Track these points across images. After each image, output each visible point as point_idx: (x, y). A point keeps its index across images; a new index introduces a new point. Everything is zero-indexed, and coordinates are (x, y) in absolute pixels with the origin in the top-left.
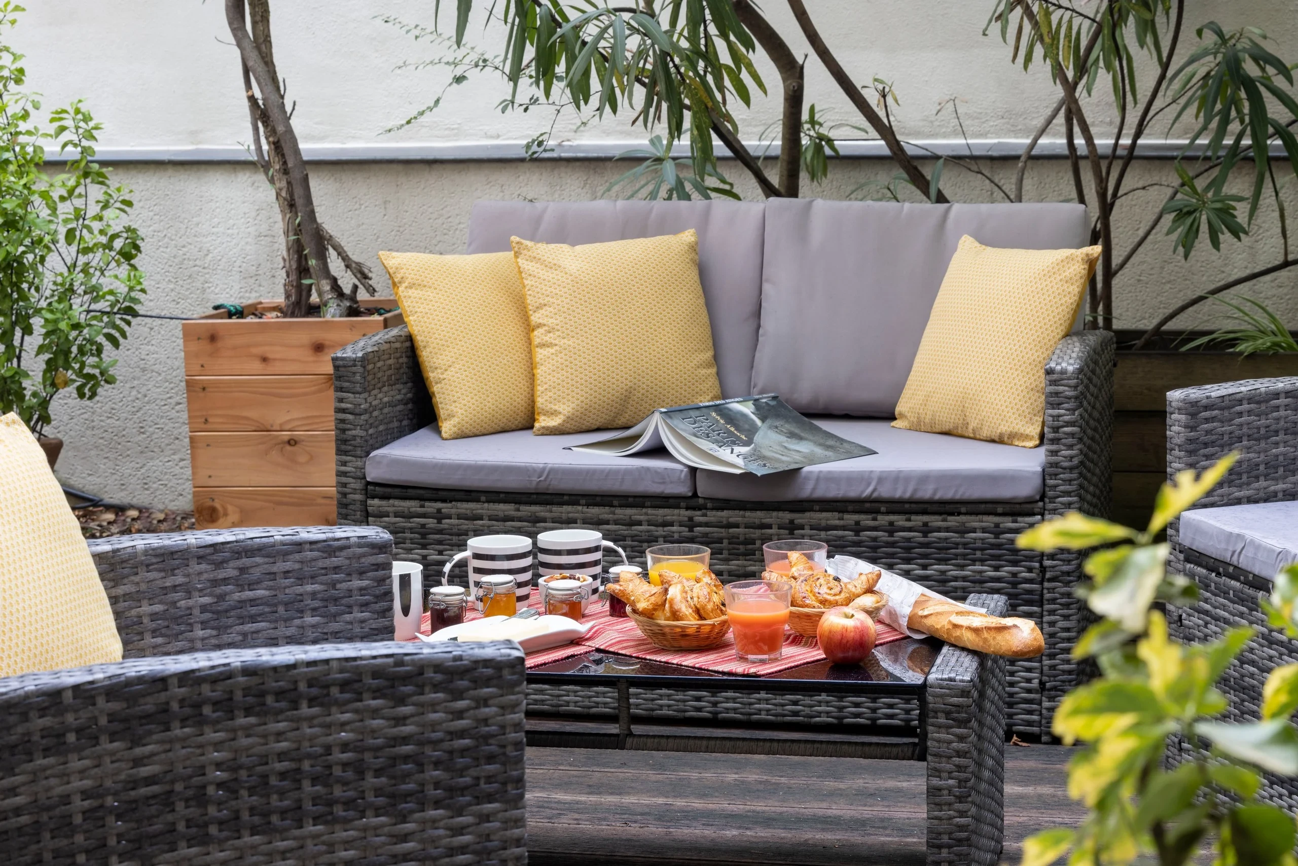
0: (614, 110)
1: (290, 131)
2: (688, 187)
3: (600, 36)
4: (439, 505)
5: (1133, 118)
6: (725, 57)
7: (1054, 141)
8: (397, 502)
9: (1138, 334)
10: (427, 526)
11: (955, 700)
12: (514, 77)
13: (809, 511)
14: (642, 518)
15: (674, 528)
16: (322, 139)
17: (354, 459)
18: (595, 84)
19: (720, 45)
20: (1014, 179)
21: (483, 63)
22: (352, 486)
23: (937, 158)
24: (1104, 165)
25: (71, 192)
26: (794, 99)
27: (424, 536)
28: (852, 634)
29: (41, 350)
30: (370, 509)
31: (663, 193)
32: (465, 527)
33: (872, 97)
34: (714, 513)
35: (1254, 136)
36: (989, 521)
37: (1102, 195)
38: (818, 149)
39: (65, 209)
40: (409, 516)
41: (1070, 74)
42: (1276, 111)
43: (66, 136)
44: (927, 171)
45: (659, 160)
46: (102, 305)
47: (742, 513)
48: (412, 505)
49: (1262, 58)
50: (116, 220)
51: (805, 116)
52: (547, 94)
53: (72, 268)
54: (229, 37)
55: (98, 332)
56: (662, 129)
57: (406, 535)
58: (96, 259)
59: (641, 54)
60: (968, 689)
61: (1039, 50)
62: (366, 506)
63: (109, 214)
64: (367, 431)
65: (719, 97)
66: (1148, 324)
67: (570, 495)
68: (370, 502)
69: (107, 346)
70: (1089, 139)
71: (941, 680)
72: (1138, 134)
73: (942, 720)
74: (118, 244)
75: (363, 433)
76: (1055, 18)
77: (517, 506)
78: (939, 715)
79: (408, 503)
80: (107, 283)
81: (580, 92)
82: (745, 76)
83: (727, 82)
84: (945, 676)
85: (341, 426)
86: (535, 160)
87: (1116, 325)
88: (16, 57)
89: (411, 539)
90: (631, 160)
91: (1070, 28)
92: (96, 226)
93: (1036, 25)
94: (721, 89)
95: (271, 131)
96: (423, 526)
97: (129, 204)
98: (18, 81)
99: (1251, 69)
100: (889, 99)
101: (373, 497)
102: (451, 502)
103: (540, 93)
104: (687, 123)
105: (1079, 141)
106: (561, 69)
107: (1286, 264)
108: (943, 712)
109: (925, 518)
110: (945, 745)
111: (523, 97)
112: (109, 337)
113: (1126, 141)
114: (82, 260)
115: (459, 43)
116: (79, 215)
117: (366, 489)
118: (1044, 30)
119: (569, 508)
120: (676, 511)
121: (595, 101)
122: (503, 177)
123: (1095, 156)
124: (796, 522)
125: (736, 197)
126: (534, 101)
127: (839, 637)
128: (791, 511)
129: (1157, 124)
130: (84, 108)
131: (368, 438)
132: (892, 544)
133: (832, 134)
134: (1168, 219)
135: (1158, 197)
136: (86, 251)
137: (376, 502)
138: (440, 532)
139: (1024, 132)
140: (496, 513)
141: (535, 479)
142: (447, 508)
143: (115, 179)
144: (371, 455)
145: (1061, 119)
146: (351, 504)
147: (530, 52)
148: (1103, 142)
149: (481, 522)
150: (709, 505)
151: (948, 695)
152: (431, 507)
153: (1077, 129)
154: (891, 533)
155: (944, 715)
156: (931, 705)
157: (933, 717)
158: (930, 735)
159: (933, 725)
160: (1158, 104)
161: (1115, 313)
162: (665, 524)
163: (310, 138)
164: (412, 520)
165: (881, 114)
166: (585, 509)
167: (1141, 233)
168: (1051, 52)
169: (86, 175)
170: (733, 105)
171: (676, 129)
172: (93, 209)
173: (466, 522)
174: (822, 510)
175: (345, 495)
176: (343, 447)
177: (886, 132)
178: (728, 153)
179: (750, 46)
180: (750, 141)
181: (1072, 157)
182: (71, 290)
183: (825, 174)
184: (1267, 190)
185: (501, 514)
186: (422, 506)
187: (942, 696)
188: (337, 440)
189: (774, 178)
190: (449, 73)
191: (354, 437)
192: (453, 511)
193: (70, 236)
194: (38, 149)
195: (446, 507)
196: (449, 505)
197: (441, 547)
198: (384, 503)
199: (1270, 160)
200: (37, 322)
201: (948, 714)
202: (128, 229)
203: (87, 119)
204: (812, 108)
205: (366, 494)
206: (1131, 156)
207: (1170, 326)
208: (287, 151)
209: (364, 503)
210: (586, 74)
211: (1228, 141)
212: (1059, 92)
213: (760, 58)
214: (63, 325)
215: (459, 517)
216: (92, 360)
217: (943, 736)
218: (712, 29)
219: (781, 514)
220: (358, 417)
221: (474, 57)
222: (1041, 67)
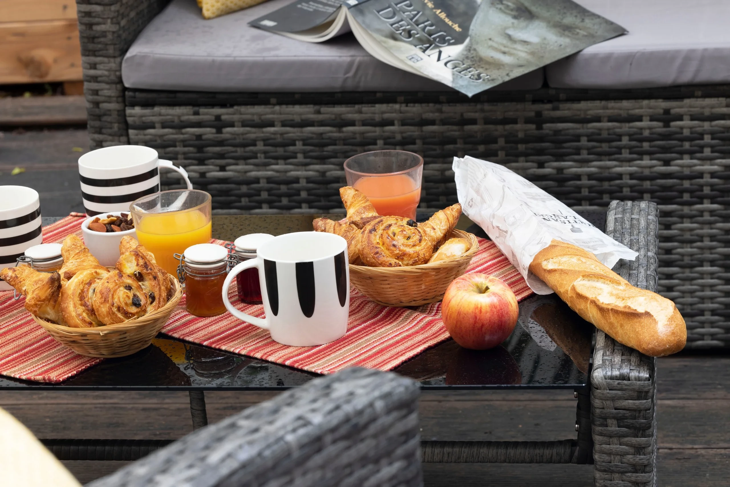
4: (217, 111)
8: (164, 110)
10: (204, 137)
11: (630, 403)
13: (689, 97)
14: (476, 115)
15: (518, 126)
17: (106, 60)
22: (106, 93)
27: (200, 149)
28: (488, 315)
30: (130, 120)
32: (253, 136)
34: (568, 105)
40: (181, 126)
47: (604, 103)
48: (183, 113)
57: (178, 149)
60: (646, 389)
62: (125, 116)
64: (119, 23)
67: (383, 92)
68: (129, 111)
71: (612, 378)
73: (613, 427)
75: (114, 28)
77: (317, 107)
78: (609, 421)
79: (177, 111)
84: (616, 373)
85: (86, 20)
89: (184, 153)
96: (199, 137)
101: (133, 105)
102: (232, 106)
108: (614, 418)
110: (618, 458)
117: (124, 96)
119: (383, 107)
120: (520, 106)
124: (673, 111)
127: (472, 321)
128: (667, 98)
131: (121, 32)
137: (137, 110)
138: (221, 143)
140: (290, 117)
141: (341, 76)
142: (228, 114)
144: (128, 55)
146: (105, 115)
149: (272, 129)
150: (562, 96)
151: (620, 398)
152: (208, 114)
155: (615, 422)
156: (598, 411)
157: (602, 425)
158: (597, 447)
159: (601, 434)
162: (505, 121)
164: (184, 130)
166: (404, 108)
173: (253, 130)
174: (705, 96)
175: (97, 104)
176: (91, 46)
185: (297, 119)
186: (196, 113)
187: (613, 399)
188: (82, 37)
191: (104, 34)
192: (236, 117)
195: (226, 113)
196: (230, 110)
197: (223, 162)
198: (147, 111)
201: (620, 420)
205: (124, 101)
209: (122, 114)
215: (244, 124)
217: (615, 447)
219: (653, 102)
220: (107, 8)
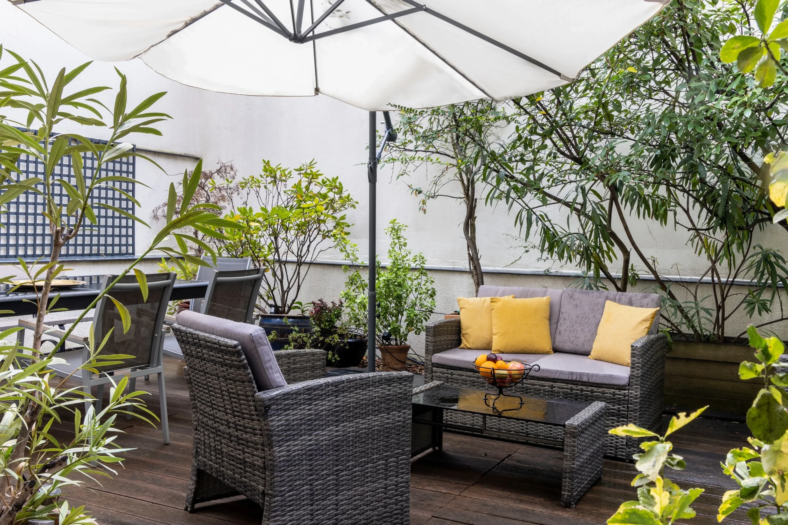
0: (571, 262)
1: (478, 263)
2: (593, 286)
3: (567, 241)
5: (733, 272)
6: (605, 248)
7: (708, 278)
9: (733, 338)
12: (542, 251)
13: (557, 382)
16: (489, 266)
18: (566, 254)
19: (604, 245)
20: (694, 289)
21: (534, 247)
22: (429, 363)
23: (671, 281)
24: (723, 286)
25: (417, 278)
26: (627, 262)
27: (447, 379)
29: (405, 321)
30: (433, 370)
31: (585, 287)
33: (650, 262)
35: (772, 280)
36: (612, 391)
37: (722, 295)
38: (634, 277)
39: (415, 282)
41: (713, 258)
42: (779, 271)
43: (417, 262)
44: (667, 285)
45: (584, 277)
46: (424, 309)
48: (444, 370)
49: (776, 256)
50: (430, 286)
51: (630, 267)
52: (551, 257)
53: (416, 298)
54: (464, 237)
55: (421, 316)
56: (585, 268)
58: (424, 296)
59: (580, 246)
61: (704, 250)
63: (428, 284)
65: (602, 259)
66: (736, 335)
69: (424, 321)
70: (719, 278)
72: (735, 277)
74: (429, 292)
76: (709, 241)
80: (425, 303)
81: (561, 257)
82: (611, 254)
83: (605, 255)
86: (546, 275)
87: (725, 335)
88: (405, 239)
90: (577, 277)
91: (714, 244)
92: (424, 287)
93: (703, 242)
94: (603, 257)
95: (474, 263)
96: (447, 376)
97: (433, 282)
98: (405, 246)
99: (773, 259)
100: (656, 263)
102: (455, 370)
103: (549, 256)
104: (593, 267)
105: (716, 279)
106: (556, 250)
107: (782, 319)
109: (592, 388)
111: (544, 257)
112: (425, 318)
113: (731, 279)
114: (419, 296)
115: (526, 240)
116: (419, 284)
118: (706, 244)
121: (565, 259)
122: (539, 280)
123: (720, 283)
125: (607, 289)
126: (547, 258)
128: (552, 382)
129: (741, 275)
130: (422, 255)
131: (434, 350)
132: (582, 395)
133: (638, 273)
134: (744, 305)
135: (741, 297)
136: (421, 294)
139: (699, 275)
140: (467, 375)
143: (430, 274)
144: (434, 355)
145: (710, 272)
146: (428, 368)
147: (547, 245)
148: (723, 280)
149: (463, 377)
152: (450, 371)
153: (715, 275)
154: (592, 393)
160: (741, 269)
161: (725, 331)
163: (485, 266)
165: (653, 267)
167: (735, 307)
168: (707, 250)
169: (422, 273)
170: (607, 262)
171: (589, 268)
172: (423, 283)
174: (561, 383)
177: (654, 272)
178: (605, 276)
179: (613, 245)
180: (613, 274)
181: (713, 283)
182: (416, 304)
183: (636, 284)
184: (776, 297)
186: (447, 371)
189: (619, 285)
190: (524, 250)
193: (416, 290)
194: (409, 265)
195: (454, 372)
199: (777, 287)
200: (405, 313)
202: (432, 289)
203: (423, 258)
204: (632, 265)
206: (732, 284)
207: (743, 336)
208: (478, 269)
209: (432, 368)
210: (563, 251)
211: (763, 281)
212: (710, 264)
213: (616, 249)
214: (412, 315)
215: (457, 375)
216: (419, 324)
218: (602, 240)
221: (532, 245)
222: (704, 255)
